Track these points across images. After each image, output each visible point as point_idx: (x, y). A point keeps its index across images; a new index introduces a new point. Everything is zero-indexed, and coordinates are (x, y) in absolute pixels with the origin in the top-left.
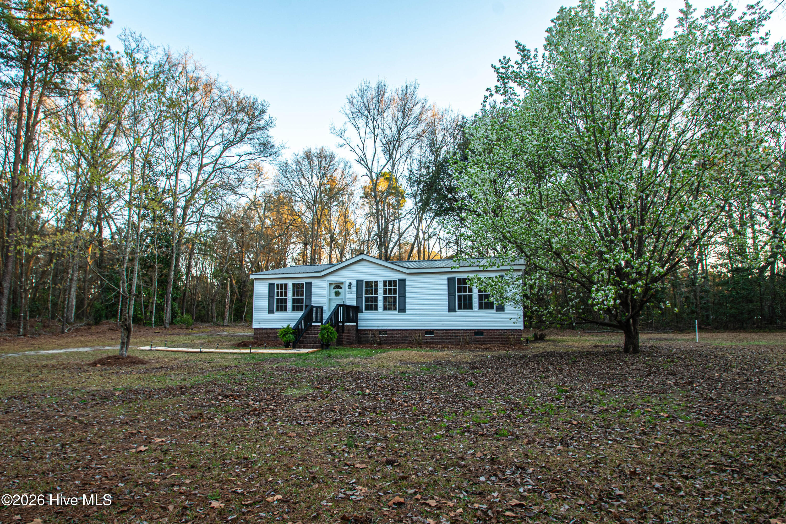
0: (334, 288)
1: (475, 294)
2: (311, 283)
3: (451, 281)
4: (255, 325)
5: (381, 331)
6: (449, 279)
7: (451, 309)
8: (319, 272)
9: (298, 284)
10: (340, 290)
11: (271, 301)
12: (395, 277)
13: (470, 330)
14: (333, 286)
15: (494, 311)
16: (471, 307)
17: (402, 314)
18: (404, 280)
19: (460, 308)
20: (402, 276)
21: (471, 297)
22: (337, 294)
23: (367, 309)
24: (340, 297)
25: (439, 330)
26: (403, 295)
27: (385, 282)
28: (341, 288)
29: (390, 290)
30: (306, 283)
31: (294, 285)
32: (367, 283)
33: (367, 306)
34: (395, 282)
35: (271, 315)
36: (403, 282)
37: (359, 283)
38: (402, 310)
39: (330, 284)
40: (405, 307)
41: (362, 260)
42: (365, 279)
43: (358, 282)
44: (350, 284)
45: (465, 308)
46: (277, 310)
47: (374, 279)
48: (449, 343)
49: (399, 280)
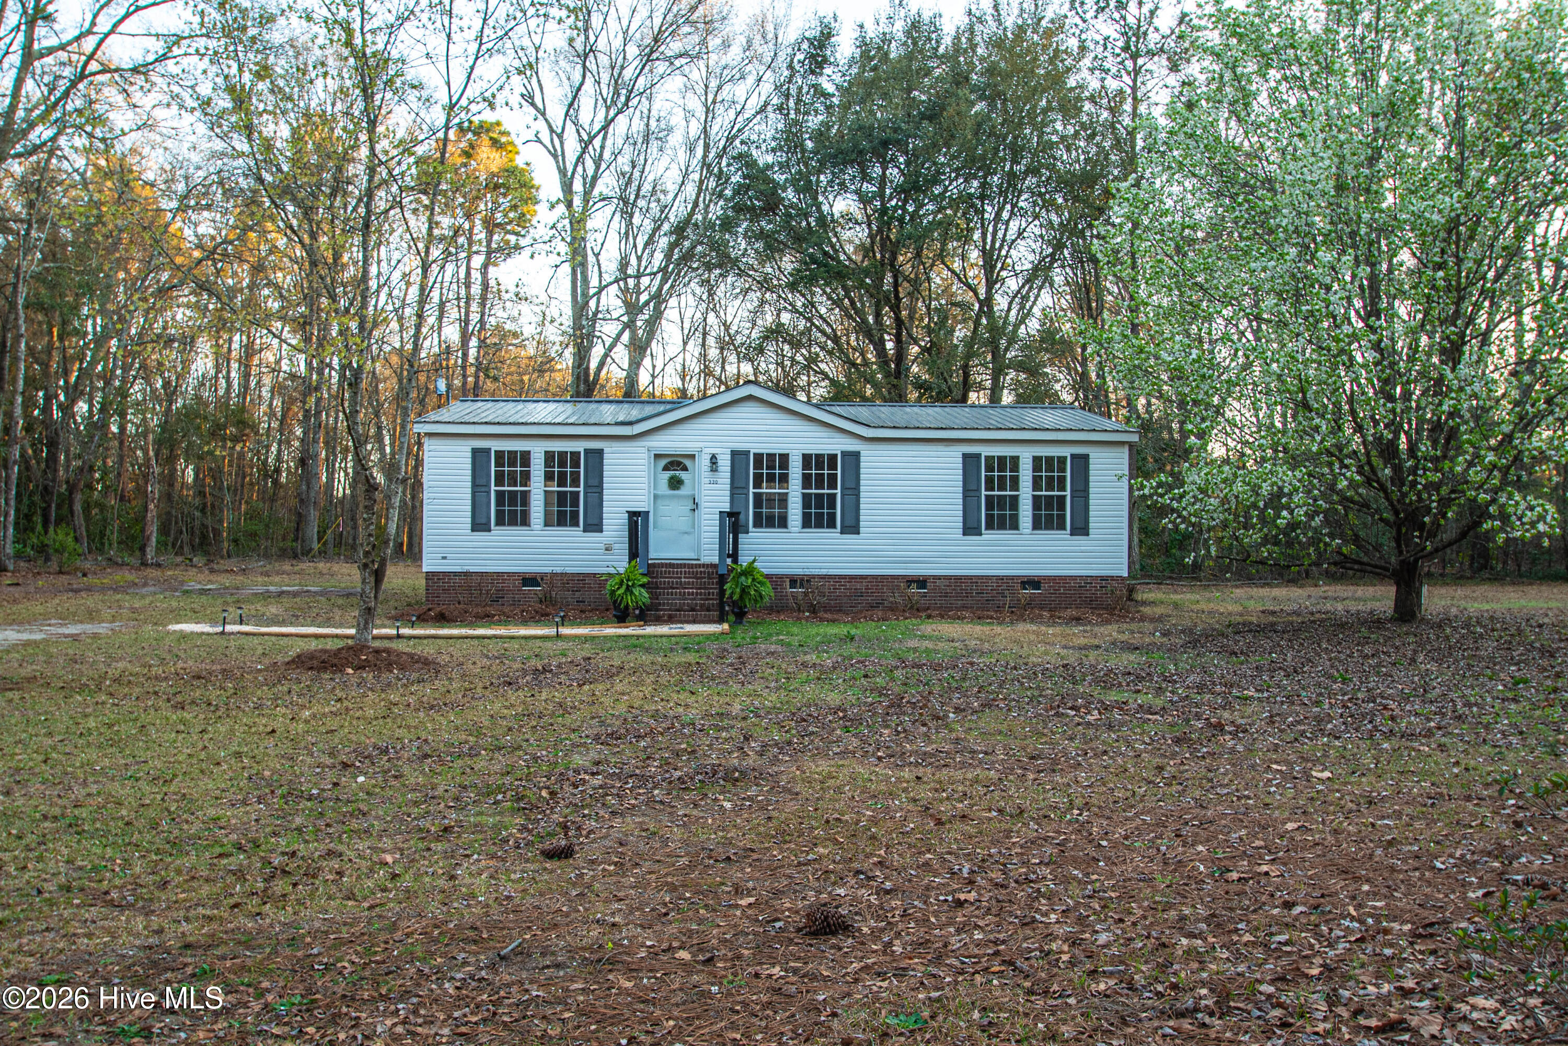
0: (666, 468)
1: (1026, 493)
2: (600, 452)
3: (970, 461)
4: (430, 563)
5: (794, 581)
6: (965, 456)
7: (970, 529)
8: (630, 423)
9: (562, 455)
10: (683, 475)
11: (481, 497)
12: (834, 445)
13: (1012, 578)
14: (663, 462)
15: (1065, 535)
16: (1015, 525)
17: (850, 539)
18: (856, 455)
19: (990, 526)
20: (851, 445)
21: (1015, 501)
22: (675, 483)
23: (758, 524)
24: (684, 491)
25: (939, 578)
26: (853, 491)
27: (807, 459)
28: (685, 469)
29: (820, 477)
30: (587, 451)
31: (549, 456)
32: (758, 457)
33: (758, 516)
34: (833, 458)
35: (481, 536)
36: (853, 458)
37: (738, 456)
38: (852, 527)
39: (657, 456)
40: (858, 521)
41: (750, 398)
42: (755, 448)
43: (734, 454)
44: (713, 458)
45: (1002, 526)
46: (500, 522)
47: (776, 448)
48: (964, 608)
49: (844, 454)
